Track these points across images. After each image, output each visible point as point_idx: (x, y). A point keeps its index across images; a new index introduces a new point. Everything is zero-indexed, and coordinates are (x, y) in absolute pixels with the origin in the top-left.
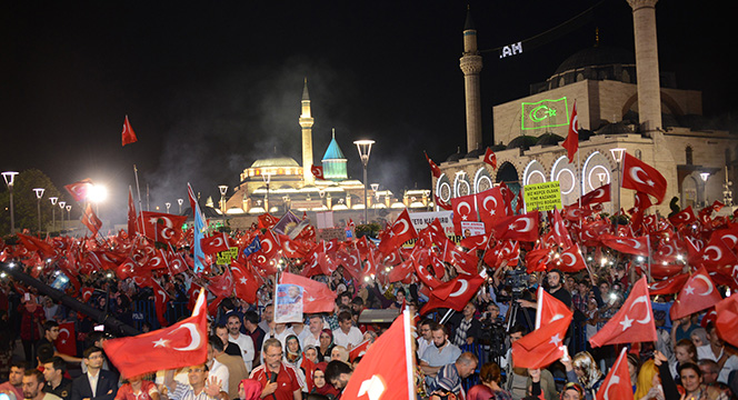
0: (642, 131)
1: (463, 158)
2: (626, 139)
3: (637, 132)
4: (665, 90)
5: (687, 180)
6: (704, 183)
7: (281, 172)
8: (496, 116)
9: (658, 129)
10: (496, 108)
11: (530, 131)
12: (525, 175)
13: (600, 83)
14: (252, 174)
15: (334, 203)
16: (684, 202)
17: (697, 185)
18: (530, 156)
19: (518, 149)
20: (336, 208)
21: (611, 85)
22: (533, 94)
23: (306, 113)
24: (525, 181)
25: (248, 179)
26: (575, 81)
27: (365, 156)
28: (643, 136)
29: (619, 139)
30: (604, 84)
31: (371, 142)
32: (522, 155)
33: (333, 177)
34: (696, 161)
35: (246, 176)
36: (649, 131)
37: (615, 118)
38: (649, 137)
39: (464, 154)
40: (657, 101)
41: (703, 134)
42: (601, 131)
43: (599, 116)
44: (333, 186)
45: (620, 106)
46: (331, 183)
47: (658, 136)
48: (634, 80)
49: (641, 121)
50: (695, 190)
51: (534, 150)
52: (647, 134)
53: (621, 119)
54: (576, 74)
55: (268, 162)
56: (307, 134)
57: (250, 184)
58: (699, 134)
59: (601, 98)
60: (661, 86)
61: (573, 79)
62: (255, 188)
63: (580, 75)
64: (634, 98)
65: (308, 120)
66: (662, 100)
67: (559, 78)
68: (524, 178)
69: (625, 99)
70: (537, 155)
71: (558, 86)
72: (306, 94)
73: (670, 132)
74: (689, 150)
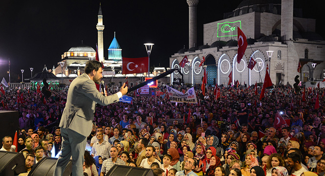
0: (282, 40)
1: (187, 51)
2: (273, 44)
3: (279, 41)
4: (295, 18)
5: (305, 66)
6: (313, 69)
7: (85, 55)
8: (205, 29)
9: (290, 39)
10: (205, 26)
11: (223, 38)
12: (219, 61)
13: (261, 14)
14: (69, 55)
15: (117, 72)
16: (303, 78)
17: (310, 70)
18: (222, 52)
19: (216, 48)
20: (117, 75)
21: (267, 15)
22: (225, 19)
23: (100, 22)
24: (219, 65)
25: (67, 58)
26: (248, 13)
27: (149, 51)
28: (283, 43)
29: (270, 44)
30: (263, 15)
31: (152, 44)
32: (218, 51)
33: (114, 58)
34: (310, 57)
35: (65, 56)
36: (286, 40)
37: (268, 33)
38: (286, 44)
39: (187, 49)
40: (291, 25)
41: (315, 42)
42: (260, 39)
43: (260, 31)
44: (114, 63)
45: (271, 26)
46: (113, 62)
47: (291, 43)
48: (279, 13)
49: (282, 35)
50: (308, 72)
51: (225, 48)
52: (285, 42)
53: (271, 34)
54: (249, 8)
55: (78, 49)
56: (101, 34)
57: (68, 61)
58: (313, 42)
59: (261, 22)
60: (294, 16)
61: (247, 11)
62: (71, 63)
63: (251, 9)
64: (279, 23)
65: (101, 26)
66: (294, 24)
67: (239, 10)
68: (219, 63)
69: (274, 23)
70: (226, 51)
71: (239, 15)
72: (100, 12)
73: (297, 41)
74: (306, 51)
